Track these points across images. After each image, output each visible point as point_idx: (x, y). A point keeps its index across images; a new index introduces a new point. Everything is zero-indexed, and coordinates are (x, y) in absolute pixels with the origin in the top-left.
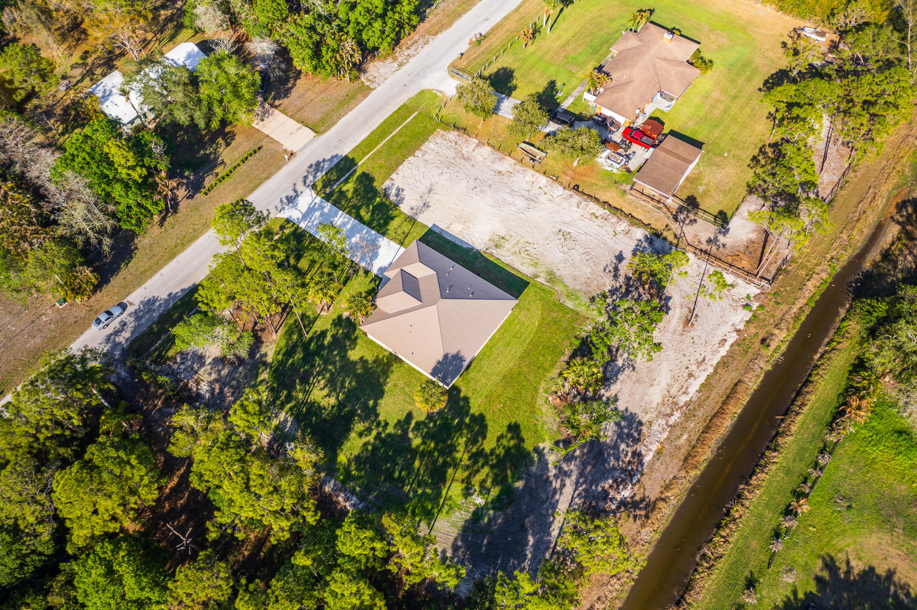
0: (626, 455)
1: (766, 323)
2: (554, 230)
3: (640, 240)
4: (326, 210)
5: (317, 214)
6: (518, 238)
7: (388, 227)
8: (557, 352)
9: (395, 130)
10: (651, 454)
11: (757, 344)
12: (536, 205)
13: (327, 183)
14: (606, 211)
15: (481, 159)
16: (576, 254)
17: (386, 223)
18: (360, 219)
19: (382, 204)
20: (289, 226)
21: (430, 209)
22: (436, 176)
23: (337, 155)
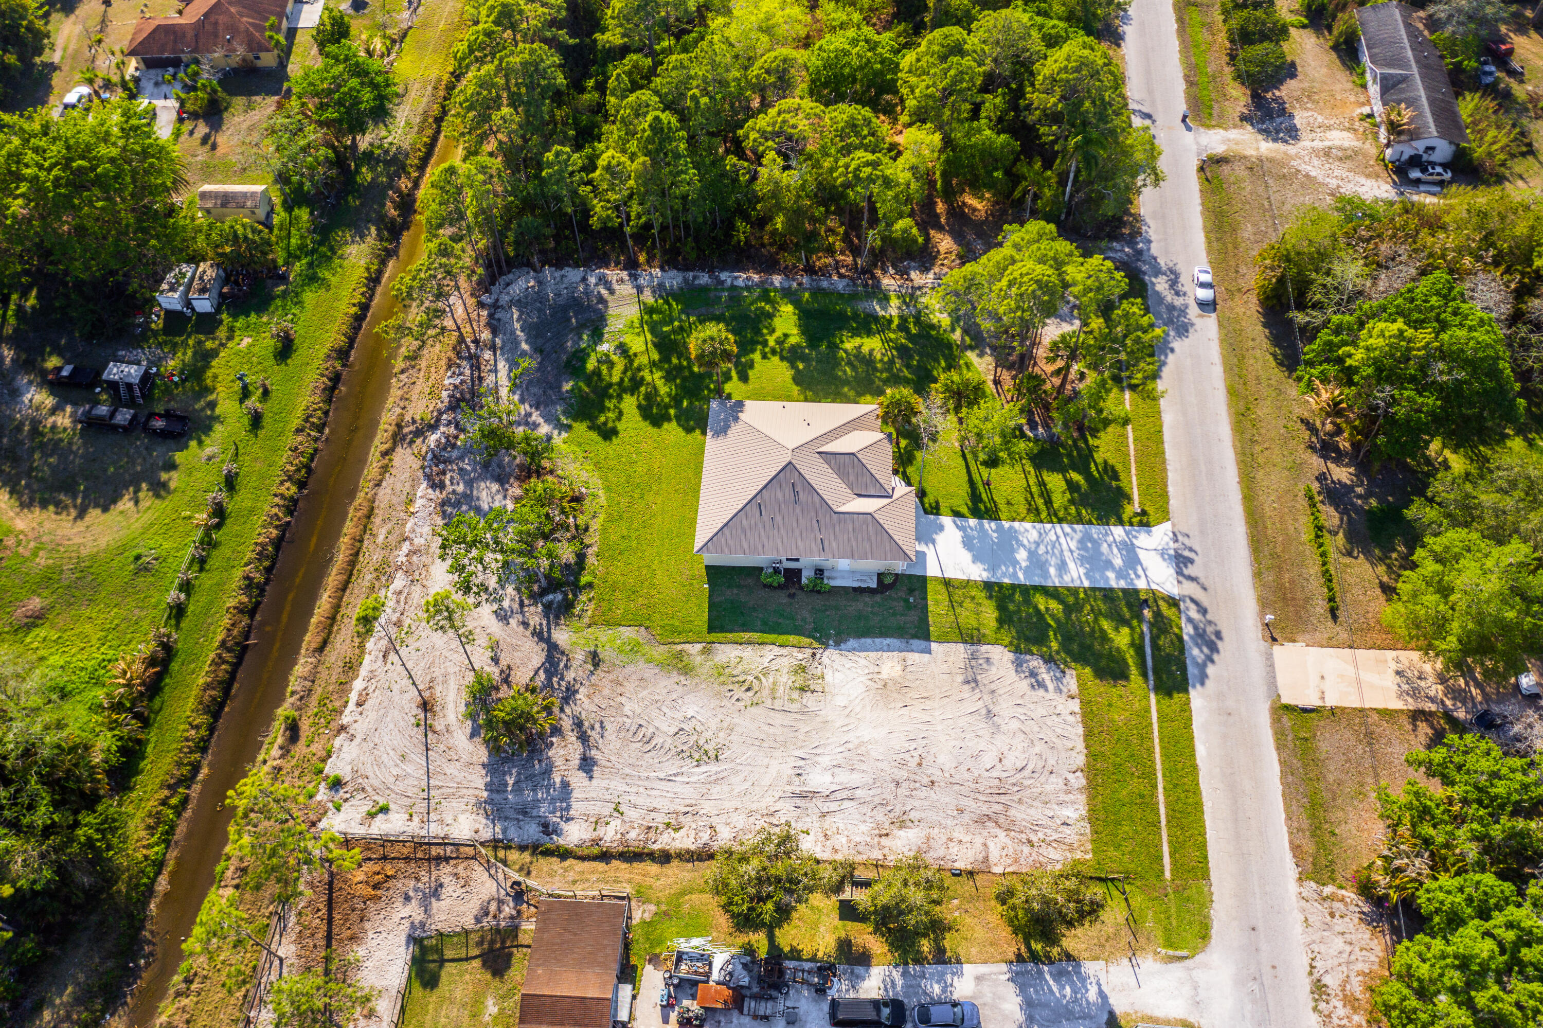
0: (452, 478)
1: (297, 773)
2: (727, 754)
3: (568, 820)
4: (1111, 575)
5: (1118, 562)
6: (778, 705)
7: (993, 603)
8: (609, 553)
9: (1167, 804)
10: (419, 494)
11: (305, 727)
12: (789, 789)
13: (1161, 625)
14: (656, 847)
15: (956, 835)
16: (664, 727)
17: (1001, 607)
18: (1047, 591)
19: (1040, 639)
20: (1136, 520)
21: (960, 678)
22: (1005, 749)
23: (1202, 684)
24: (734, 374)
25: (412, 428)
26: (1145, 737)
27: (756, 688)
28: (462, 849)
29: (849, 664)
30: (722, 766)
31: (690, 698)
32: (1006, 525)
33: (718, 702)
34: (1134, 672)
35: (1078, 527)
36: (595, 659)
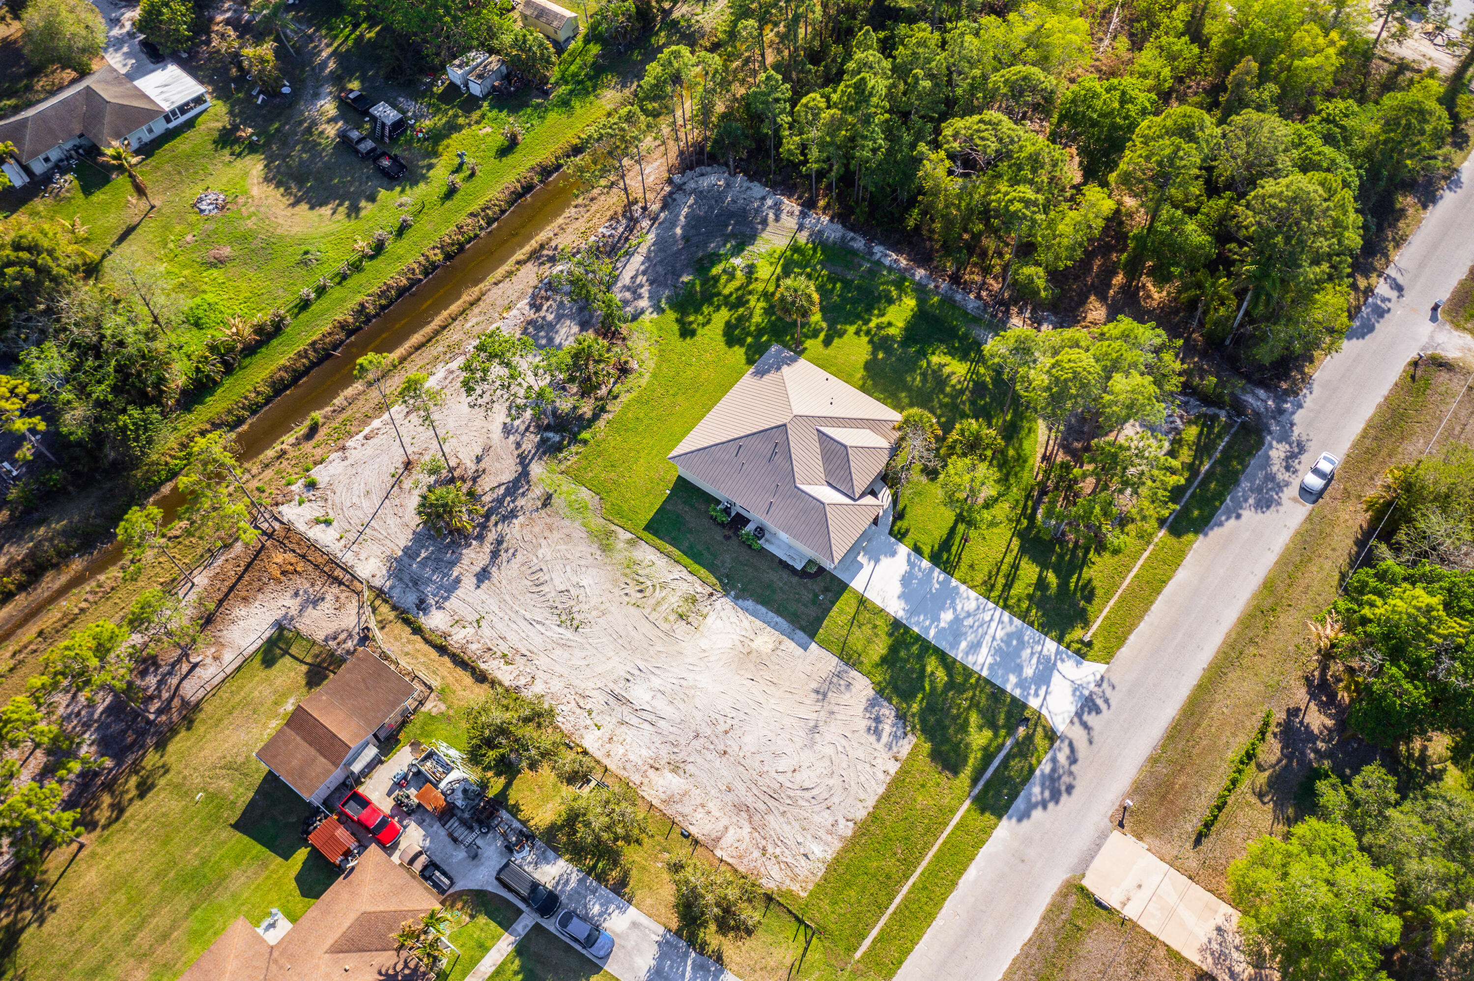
0: (550, 306)
1: (293, 462)
2: (587, 630)
3: (439, 608)
5: (1029, 672)
6: (653, 616)
7: (890, 641)
8: (617, 425)
9: (906, 898)
10: (518, 306)
12: (612, 686)
13: (1025, 748)
14: (483, 666)
15: (711, 805)
16: (557, 582)
17: (893, 649)
18: (943, 658)
19: (907, 696)
20: (1076, 646)
21: (814, 685)
22: (805, 765)
23: (1020, 820)
24: (822, 336)
25: (550, 253)
26: (932, 832)
27: (647, 594)
28: (356, 583)
29: (734, 619)
30: (577, 637)
31: (593, 571)
32: (954, 582)
33: (610, 587)
34: (967, 772)
35: (1017, 622)
36: (547, 501)
